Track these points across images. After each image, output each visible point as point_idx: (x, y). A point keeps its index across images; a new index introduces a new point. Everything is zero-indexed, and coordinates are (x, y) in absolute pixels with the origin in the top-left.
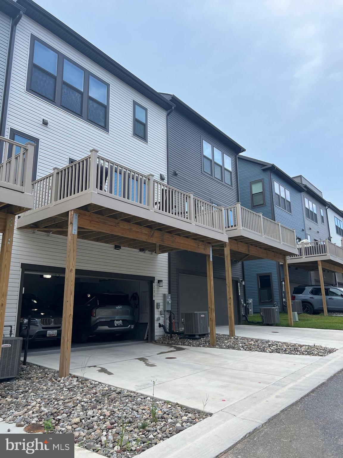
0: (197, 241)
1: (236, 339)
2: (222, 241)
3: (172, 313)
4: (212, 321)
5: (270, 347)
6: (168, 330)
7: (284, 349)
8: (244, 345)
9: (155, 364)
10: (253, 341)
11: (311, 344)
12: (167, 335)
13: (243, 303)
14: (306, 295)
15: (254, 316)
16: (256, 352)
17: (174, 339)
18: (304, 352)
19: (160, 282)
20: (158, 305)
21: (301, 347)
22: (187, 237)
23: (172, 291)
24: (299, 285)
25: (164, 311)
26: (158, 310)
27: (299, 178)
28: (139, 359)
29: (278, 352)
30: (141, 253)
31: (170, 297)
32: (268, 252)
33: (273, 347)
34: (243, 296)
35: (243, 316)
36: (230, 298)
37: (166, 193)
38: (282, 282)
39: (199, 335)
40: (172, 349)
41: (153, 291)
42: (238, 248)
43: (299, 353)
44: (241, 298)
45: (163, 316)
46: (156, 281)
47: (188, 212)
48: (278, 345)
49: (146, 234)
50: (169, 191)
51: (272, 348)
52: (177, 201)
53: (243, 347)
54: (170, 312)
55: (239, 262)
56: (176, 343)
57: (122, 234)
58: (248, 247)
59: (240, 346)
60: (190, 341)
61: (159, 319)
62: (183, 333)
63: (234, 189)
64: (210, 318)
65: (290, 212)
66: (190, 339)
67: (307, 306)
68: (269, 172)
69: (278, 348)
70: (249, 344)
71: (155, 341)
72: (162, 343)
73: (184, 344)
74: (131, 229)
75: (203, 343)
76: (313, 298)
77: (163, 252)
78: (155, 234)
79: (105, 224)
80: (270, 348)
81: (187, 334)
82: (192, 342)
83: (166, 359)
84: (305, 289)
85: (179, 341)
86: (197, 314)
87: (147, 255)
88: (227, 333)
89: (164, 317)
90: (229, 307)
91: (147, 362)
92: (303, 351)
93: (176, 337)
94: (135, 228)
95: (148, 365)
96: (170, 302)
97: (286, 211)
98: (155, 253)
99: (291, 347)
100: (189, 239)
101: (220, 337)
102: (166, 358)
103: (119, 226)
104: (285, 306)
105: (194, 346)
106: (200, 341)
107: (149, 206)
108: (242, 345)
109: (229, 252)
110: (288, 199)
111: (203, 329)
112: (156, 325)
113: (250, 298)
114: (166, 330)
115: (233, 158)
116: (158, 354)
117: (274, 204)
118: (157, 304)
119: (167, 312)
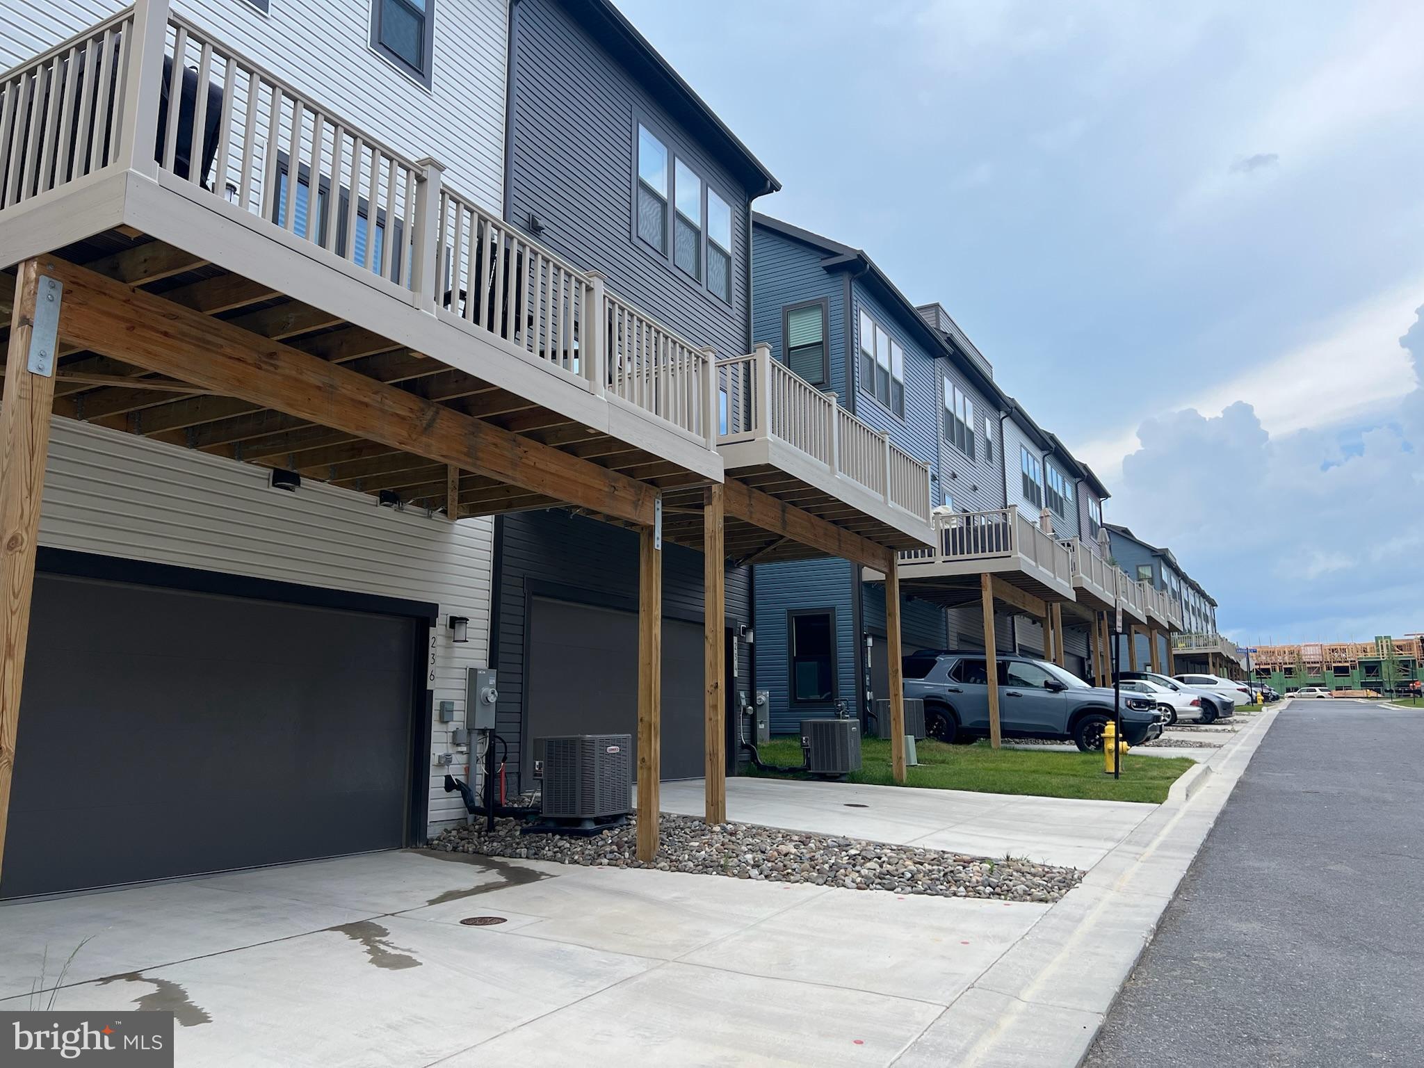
0: (610, 471)
1: (731, 834)
2: (702, 477)
3: (497, 740)
4: (650, 768)
5: (858, 868)
6: (478, 802)
7: (909, 875)
8: (760, 856)
9: (414, 956)
10: (791, 840)
11: (998, 854)
12: (475, 820)
13: (744, 703)
14: (938, 683)
15: (770, 747)
16: (806, 884)
17: (500, 833)
18: (981, 888)
19: (456, 625)
20: (446, 709)
21: (964, 868)
22: (571, 450)
23: (501, 657)
24: (915, 651)
25: (470, 731)
26: (443, 728)
27: (932, 313)
28: (348, 929)
29: (890, 887)
30: (387, 512)
31: (493, 681)
32: (843, 531)
33: (869, 865)
34: (746, 680)
35: (744, 747)
36: (717, 687)
37: (493, 259)
38: (866, 637)
39: (597, 821)
40: (493, 876)
41: (430, 656)
42: (751, 512)
43: (962, 889)
44: (738, 686)
45: (464, 749)
46: (442, 620)
47: (583, 354)
48: (884, 859)
49: (403, 418)
50: (507, 252)
51: (864, 872)
52: (539, 298)
53: (758, 866)
54: (492, 735)
55: (739, 566)
56: (509, 851)
57: (291, 406)
58: (783, 511)
59: (747, 863)
60: (561, 843)
61: (446, 760)
62: (536, 813)
63: (738, 318)
64: (643, 761)
65: (902, 415)
66: (562, 834)
67: (939, 717)
68: (845, 279)
69: (884, 870)
70: (779, 853)
71: (428, 843)
72: (455, 849)
73: (537, 856)
74: (331, 386)
75: (612, 852)
76: (958, 691)
77: (475, 511)
78: (438, 421)
79: (208, 350)
80: (858, 872)
81: (550, 815)
82: (568, 845)
83: (466, 927)
84: (936, 662)
85: (518, 844)
86: (593, 742)
87: (409, 518)
88: (698, 809)
89: (468, 753)
90: (710, 719)
91: (382, 947)
92: (978, 882)
93: (508, 828)
94: (351, 385)
95: (382, 960)
96: (492, 699)
97: (890, 413)
98: (442, 516)
99: (930, 867)
100: (579, 462)
101: (673, 824)
102: (462, 922)
103: (276, 367)
104: (870, 715)
105: (576, 862)
106: (600, 844)
107: (417, 294)
108: (754, 858)
109: (720, 524)
110: (899, 375)
111: (613, 799)
112: (436, 781)
113: (764, 687)
114: (472, 801)
115: (738, 210)
116: (432, 902)
117: (857, 384)
118: (442, 704)
119: (479, 734)
